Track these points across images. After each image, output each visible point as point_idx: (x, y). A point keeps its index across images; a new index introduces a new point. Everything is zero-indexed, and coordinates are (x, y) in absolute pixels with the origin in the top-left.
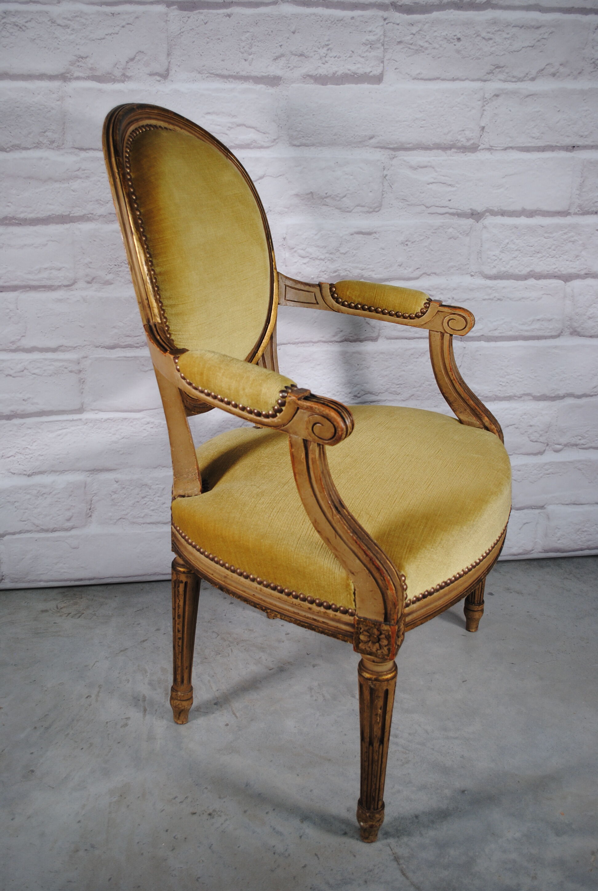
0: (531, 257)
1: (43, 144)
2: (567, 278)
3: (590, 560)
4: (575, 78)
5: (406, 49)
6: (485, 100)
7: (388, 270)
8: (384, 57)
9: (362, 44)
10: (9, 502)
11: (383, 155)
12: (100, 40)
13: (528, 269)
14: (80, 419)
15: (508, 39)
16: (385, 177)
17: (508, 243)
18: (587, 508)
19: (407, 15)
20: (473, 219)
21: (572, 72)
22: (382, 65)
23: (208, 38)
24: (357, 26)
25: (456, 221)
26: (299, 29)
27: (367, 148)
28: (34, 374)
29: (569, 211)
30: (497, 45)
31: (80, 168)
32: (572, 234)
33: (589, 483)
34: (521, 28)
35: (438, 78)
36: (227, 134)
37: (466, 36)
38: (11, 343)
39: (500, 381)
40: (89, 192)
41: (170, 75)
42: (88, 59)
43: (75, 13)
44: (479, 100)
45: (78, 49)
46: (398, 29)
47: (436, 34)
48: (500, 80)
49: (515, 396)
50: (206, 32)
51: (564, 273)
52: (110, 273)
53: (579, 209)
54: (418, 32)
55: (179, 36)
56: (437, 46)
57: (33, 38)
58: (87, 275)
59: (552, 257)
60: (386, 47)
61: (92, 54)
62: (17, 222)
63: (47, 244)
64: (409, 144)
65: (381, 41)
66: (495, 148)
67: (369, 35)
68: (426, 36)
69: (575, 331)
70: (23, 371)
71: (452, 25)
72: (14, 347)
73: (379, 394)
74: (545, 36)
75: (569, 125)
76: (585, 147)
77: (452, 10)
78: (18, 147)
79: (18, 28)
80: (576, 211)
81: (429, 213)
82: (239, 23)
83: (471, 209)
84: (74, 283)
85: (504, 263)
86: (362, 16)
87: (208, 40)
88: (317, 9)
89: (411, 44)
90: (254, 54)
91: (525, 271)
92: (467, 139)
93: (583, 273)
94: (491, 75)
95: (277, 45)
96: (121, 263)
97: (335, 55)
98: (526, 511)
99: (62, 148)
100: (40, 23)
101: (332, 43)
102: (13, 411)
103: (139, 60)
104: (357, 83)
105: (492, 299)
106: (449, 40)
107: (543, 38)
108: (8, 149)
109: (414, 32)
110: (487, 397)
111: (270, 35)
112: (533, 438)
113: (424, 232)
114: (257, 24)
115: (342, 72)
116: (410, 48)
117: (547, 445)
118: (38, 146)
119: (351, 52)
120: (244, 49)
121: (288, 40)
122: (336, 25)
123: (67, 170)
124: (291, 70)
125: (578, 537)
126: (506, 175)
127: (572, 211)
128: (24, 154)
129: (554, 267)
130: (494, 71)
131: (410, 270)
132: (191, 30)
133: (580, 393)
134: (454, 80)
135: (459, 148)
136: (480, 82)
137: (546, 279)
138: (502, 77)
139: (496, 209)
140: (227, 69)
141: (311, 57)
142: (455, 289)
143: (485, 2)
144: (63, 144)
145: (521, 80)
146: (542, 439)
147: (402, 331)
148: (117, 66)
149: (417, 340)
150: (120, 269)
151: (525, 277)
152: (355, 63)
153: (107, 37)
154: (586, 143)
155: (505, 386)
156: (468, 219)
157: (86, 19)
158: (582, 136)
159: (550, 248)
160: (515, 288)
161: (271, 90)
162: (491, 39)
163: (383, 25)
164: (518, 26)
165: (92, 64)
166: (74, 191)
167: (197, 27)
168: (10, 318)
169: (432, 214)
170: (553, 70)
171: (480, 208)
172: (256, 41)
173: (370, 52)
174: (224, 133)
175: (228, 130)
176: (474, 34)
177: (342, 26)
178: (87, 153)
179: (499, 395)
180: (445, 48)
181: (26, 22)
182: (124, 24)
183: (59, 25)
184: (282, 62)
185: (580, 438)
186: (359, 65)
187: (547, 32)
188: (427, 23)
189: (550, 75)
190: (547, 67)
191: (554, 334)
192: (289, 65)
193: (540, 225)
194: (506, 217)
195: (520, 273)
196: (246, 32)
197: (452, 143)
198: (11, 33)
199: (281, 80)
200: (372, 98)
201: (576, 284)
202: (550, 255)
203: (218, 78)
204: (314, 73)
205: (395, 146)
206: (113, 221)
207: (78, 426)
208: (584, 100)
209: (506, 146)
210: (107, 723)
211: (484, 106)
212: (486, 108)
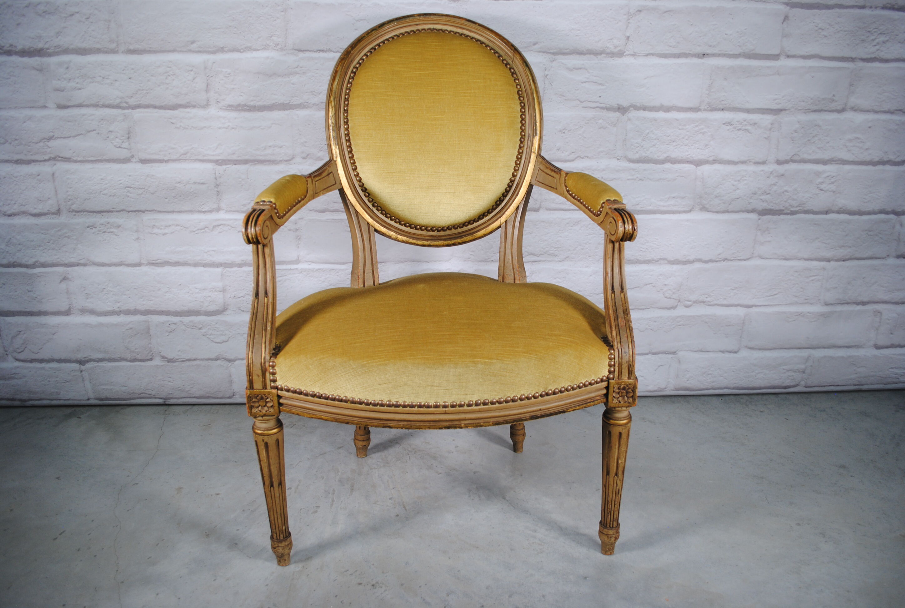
0: (667, 145)
1: (270, 46)
2: (698, 163)
3: (714, 398)
6: (630, 14)
7: (548, 153)
10: (239, 334)
11: (545, 58)
13: (665, 155)
14: (297, 269)
16: (546, 77)
17: (649, 133)
18: (711, 355)
20: (619, 112)
25: (605, 114)
27: (532, 52)
29: (700, 108)
31: (298, 66)
32: (702, 126)
33: (714, 334)
38: (243, 205)
39: (641, 248)
40: (305, 85)
44: (625, 15)
49: (653, 260)
51: (695, 159)
53: (708, 106)
58: (303, 152)
59: (686, 146)
62: (248, 108)
63: (271, 126)
64: (567, 49)
66: (638, 54)
69: (704, 207)
73: (540, 255)
76: (713, 55)
78: (249, 48)
80: (706, 108)
81: (583, 107)
83: (618, 104)
84: (293, 158)
85: (645, 149)
91: (663, 156)
92: (614, 46)
93: (711, 159)
98: (660, 355)
99: (284, 50)
102: (243, 261)
105: (635, 179)
108: (242, 50)
110: (629, 260)
112: (667, 295)
113: (579, 122)
117: (679, 301)
118: (265, 48)
123: (289, 67)
125: (704, 379)
126: (647, 77)
127: (702, 108)
128: (255, 54)
129: (687, 153)
131: (567, 153)
133: (707, 259)
135: (608, 54)
137: (680, 163)
139: (638, 105)
142: (604, 170)
144: (285, 46)
146: (674, 296)
147: (560, 204)
149: (572, 211)
151: (663, 162)
154: (715, 52)
155: (645, 252)
156: (615, 112)
158: (711, 46)
159: (683, 138)
160: (654, 170)
166: (293, 84)
168: (242, 185)
169: (585, 107)
171: (625, 104)
178: (304, 53)
179: (640, 259)
185: (707, 296)
191: (686, 209)
193: (675, 119)
194: (647, 112)
195: (658, 158)
197: (602, 49)
201: (706, 168)
202: (684, 144)
205: (555, 51)
207: (295, 274)
208: (713, 16)
209: (647, 53)
210: (301, 509)
211: (629, 19)
212: (631, 21)
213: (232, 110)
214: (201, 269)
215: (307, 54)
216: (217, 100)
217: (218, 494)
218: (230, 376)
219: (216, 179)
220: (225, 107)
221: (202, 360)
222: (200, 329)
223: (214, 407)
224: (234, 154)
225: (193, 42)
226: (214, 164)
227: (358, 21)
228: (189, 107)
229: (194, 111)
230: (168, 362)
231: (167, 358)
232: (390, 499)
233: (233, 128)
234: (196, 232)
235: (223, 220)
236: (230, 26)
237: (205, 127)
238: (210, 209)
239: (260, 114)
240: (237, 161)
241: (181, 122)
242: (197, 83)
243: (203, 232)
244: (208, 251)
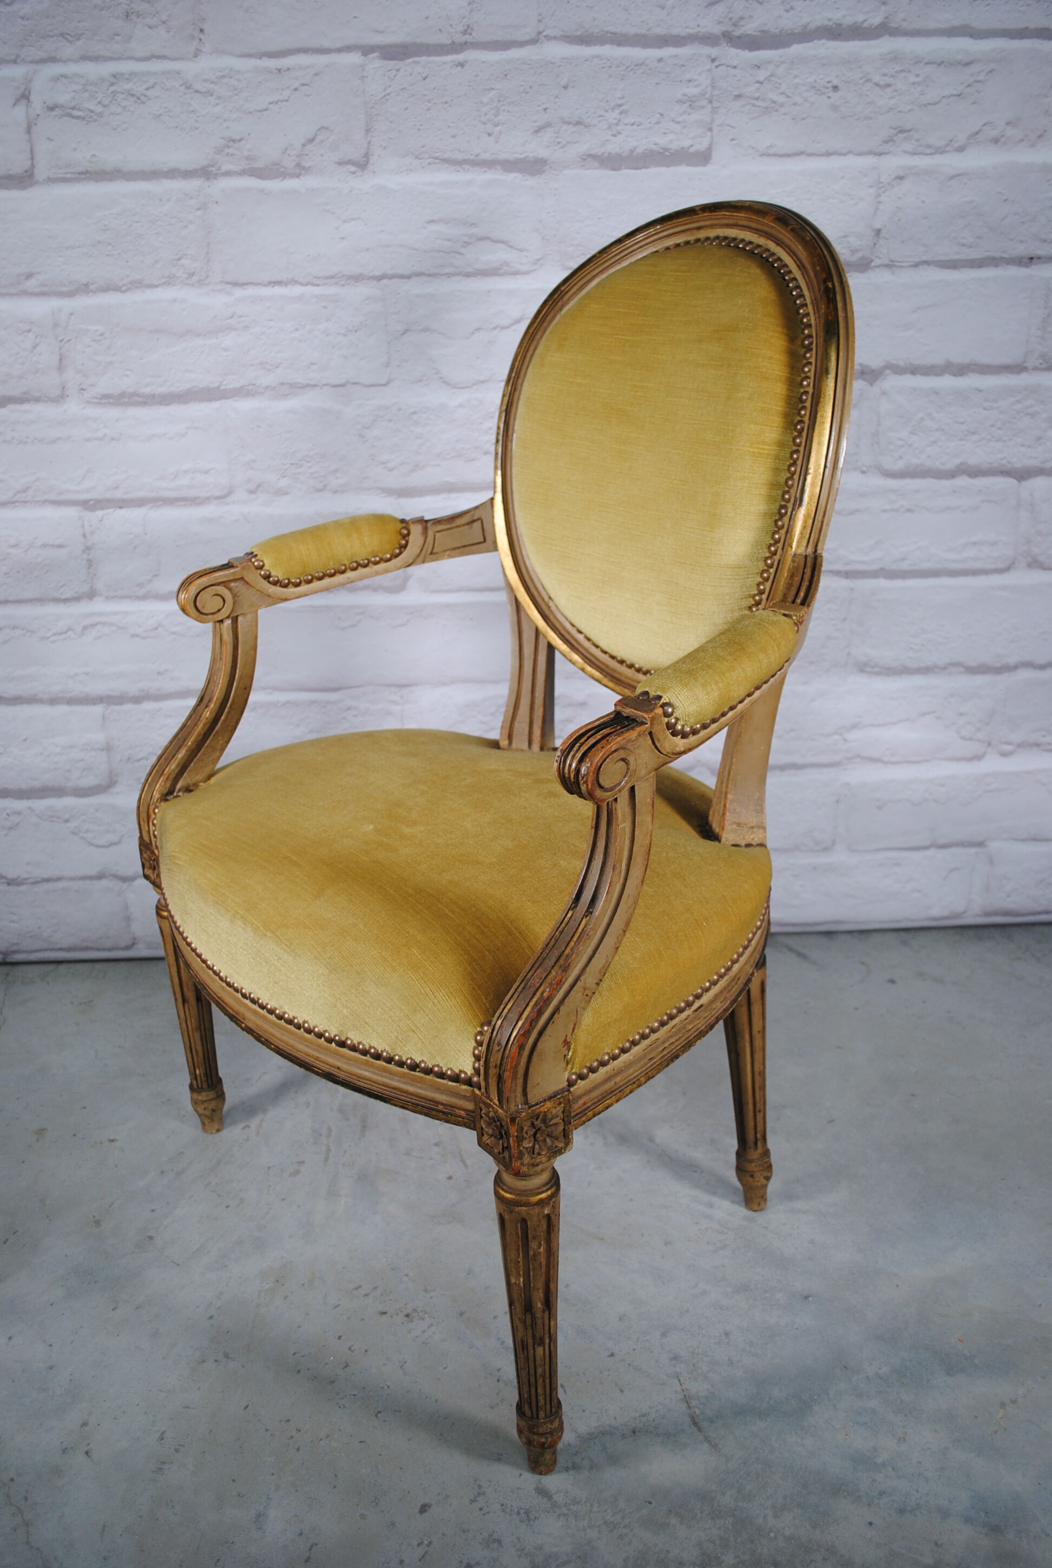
0: (961, 440)
1: (177, 278)
2: (1022, 475)
4: (1032, 145)
5: (748, 107)
6: (881, 185)
8: (713, 121)
9: (677, 102)
12: (261, 111)
13: (957, 461)
15: (918, 84)
17: (922, 419)
19: (750, 51)
20: (864, 380)
21: (1027, 136)
22: (709, 134)
23: (429, 102)
24: (668, 73)
26: (574, 81)
28: (174, 633)
29: (1026, 365)
30: (899, 95)
31: (234, 314)
32: (1030, 402)
34: (939, 65)
35: (801, 153)
36: (461, 254)
37: (848, 82)
38: (138, 585)
39: (911, 643)
40: (248, 351)
41: (370, 162)
42: (242, 143)
43: (220, 72)
44: (871, 187)
45: (228, 128)
46: (735, 76)
47: (797, 81)
48: (906, 152)
49: (936, 667)
50: (426, 93)
51: (1016, 466)
52: (284, 477)
53: (1041, 361)
54: (768, 79)
55: (384, 100)
56: (799, 100)
57: (158, 113)
58: (249, 481)
59: (997, 441)
60: (715, 104)
61: (249, 134)
62: (140, 399)
63: (186, 433)
65: (708, 96)
66: (898, 264)
67: (688, 87)
68: (780, 84)
69: (1036, 561)
70: (156, 629)
71: (824, 65)
72: (142, 592)
74: (981, 77)
75: (1023, 223)
77: (823, 41)
78: (139, 283)
79: (134, 99)
80: (1037, 364)
82: (477, 76)
83: (860, 365)
84: (230, 492)
85: (916, 451)
86: (676, 56)
87: (429, 105)
88: (602, 47)
89: (757, 99)
90: (503, 124)
91: (951, 464)
92: (851, 251)
93: (1048, 465)
94: (891, 144)
95: (538, 109)
96: (301, 460)
97: (632, 121)
98: (954, 850)
99: (205, 284)
100: (167, 90)
101: (627, 102)
103: (322, 142)
104: (668, 166)
105: (897, 511)
106: (819, 90)
107: (977, 81)
108: (124, 288)
109: (761, 79)
111: (527, 93)
112: (964, 733)
114: (506, 75)
115: (644, 148)
116: (754, 105)
117: (989, 744)
118: (169, 281)
119: (658, 116)
120: (487, 116)
121: (557, 100)
122: (635, 73)
123: (215, 317)
124: (562, 147)
125: (1041, 893)
126: (918, 308)
127: (1029, 364)
128: (149, 294)
129: (1000, 456)
130: (895, 138)
132: (402, 89)
133: (1042, 661)
134: (828, 154)
136: (871, 156)
137: (987, 476)
138: (909, 147)
139: (901, 363)
140: (459, 150)
141: (595, 126)
143: (879, 25)
144: (207, 277)
145: (940, 151)
146: (979, 735)
148: (288, 152)
150: (299, 470)
151: (952, 474)
152: (665, 133)
153: (271, 106)
155: (919, 651)
157: (239, 80)
158: (1045, 241)
159: (992, 426)
160: (935, 492)
161: (531, 181)
162: (889, 85)
163: (710, 70)
164: (935, 63)
165: (249, 150)
166: (225, 350)
167: (412, 85)
168: (135, 548)
170: (994, 133)
171: (875, 363)
172: (505, 102)
173: (689, 114)
174: (457, 253)
175: (463, 246)
176: (861, 78)
177: (643, 73)
178: (244, 289)
180: (813, 103)
181: (147, 89)
182: (296, 85)
183: (196, 91)
184: (548, 135)
185: (1043, 733)
186: (671, 137)
187: (983, 71)
188: (782, 63)
189: (990, 141)
190: (985, 128)
191: (1000, 565)
192: (559, 140)
193: (976, 389)
194: (918, 376)
195: (943, 468)
196: (489, 90)
198: (124, 108)
199: (546, 165)
200: (694, 189)
201: (1039, 483)
202: (994, 437)
203: (446, 165)
204: (599, 151)
206: (287, 395)
208: (1048, 180)
209: (918, 260)
210: (269, 1168)
211: (880, 195)
212: (883, 198)
213: (110, 404)
214: (63, 709)
215: (250, 291)
216: (82, 387)
217: (112, 1141)
218: (126, 908)
219: (84, 536)
220: (96, 398)
221: (72, 879)
222: (67, 821)
223: (98, 966)
224: (117, 488)
225: (29, 276)
226: (80, 508)
227: (345, 222)
228: (28, 401)
229: (38, 408)
230: (9, 884)
231: (5, 878)
232: (436, 1145)
233: (113, 439)
234: (52, 639)
235: (101, 614)
236: (99, 242)
237: (59, 439)
238: (76, 595)
239: (163, 411)
240: (123, 501)
241: (13, 430)
242: (40, 354)
243: (65, 639)
244: (76, 675)
